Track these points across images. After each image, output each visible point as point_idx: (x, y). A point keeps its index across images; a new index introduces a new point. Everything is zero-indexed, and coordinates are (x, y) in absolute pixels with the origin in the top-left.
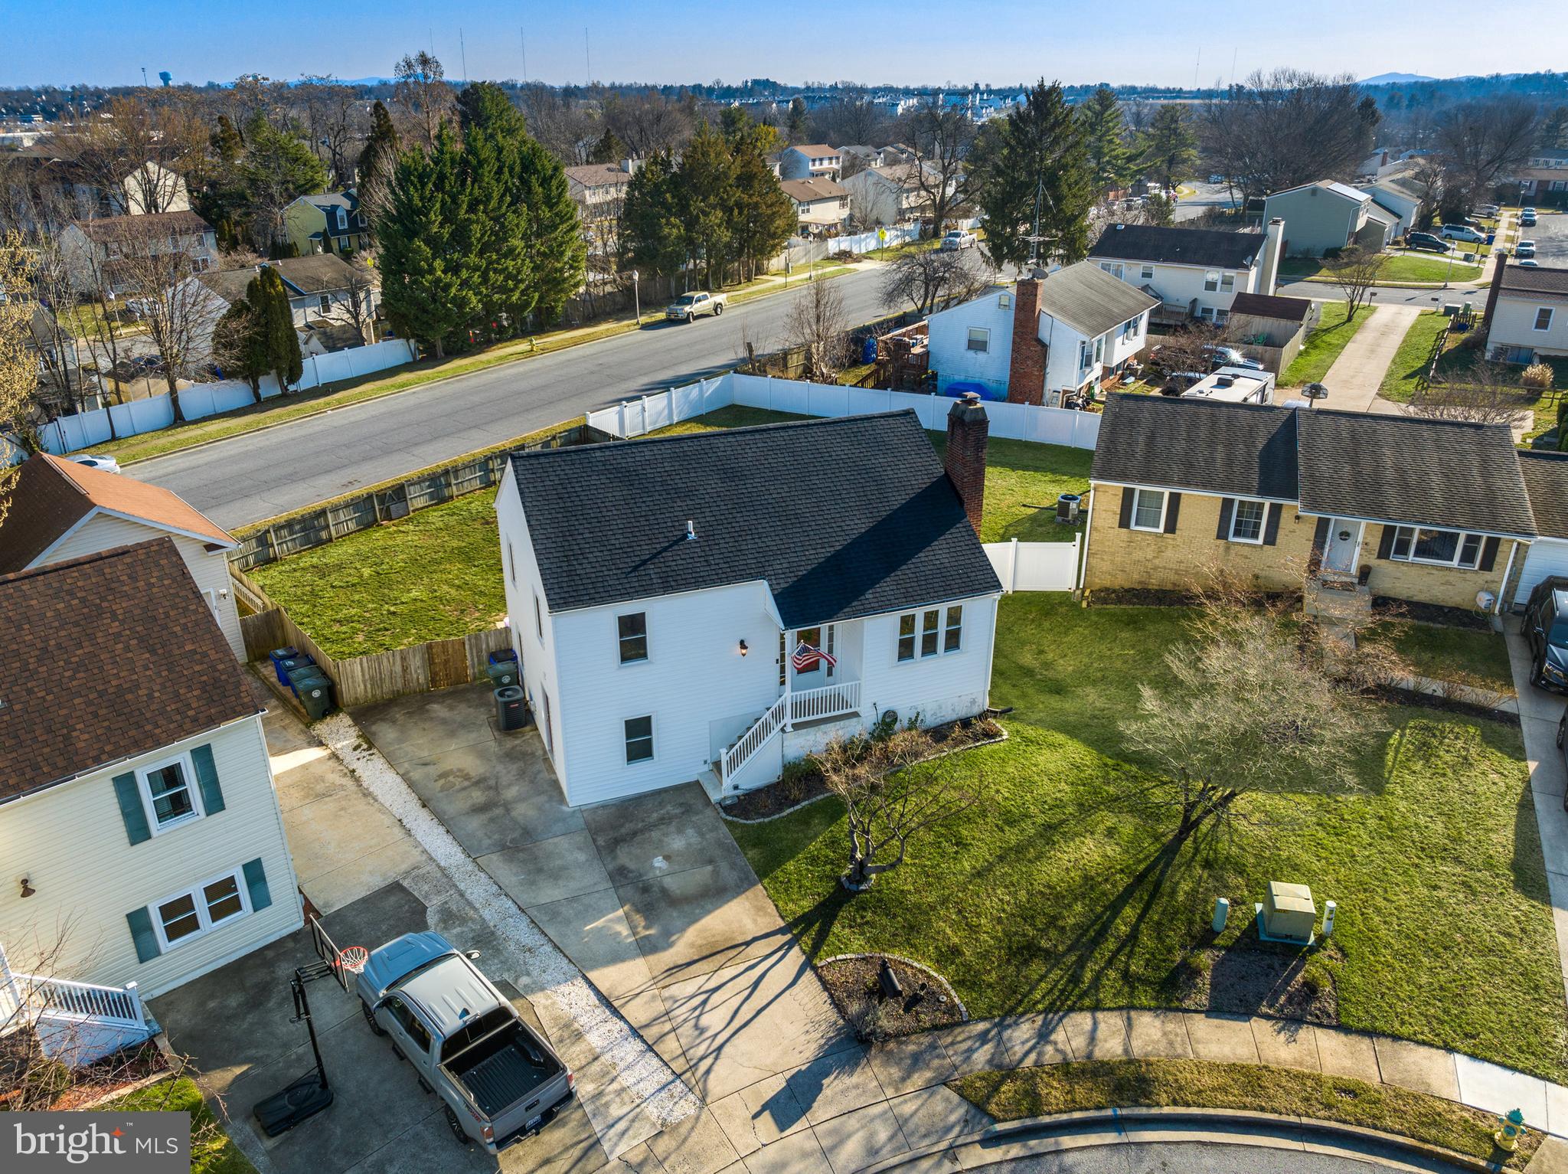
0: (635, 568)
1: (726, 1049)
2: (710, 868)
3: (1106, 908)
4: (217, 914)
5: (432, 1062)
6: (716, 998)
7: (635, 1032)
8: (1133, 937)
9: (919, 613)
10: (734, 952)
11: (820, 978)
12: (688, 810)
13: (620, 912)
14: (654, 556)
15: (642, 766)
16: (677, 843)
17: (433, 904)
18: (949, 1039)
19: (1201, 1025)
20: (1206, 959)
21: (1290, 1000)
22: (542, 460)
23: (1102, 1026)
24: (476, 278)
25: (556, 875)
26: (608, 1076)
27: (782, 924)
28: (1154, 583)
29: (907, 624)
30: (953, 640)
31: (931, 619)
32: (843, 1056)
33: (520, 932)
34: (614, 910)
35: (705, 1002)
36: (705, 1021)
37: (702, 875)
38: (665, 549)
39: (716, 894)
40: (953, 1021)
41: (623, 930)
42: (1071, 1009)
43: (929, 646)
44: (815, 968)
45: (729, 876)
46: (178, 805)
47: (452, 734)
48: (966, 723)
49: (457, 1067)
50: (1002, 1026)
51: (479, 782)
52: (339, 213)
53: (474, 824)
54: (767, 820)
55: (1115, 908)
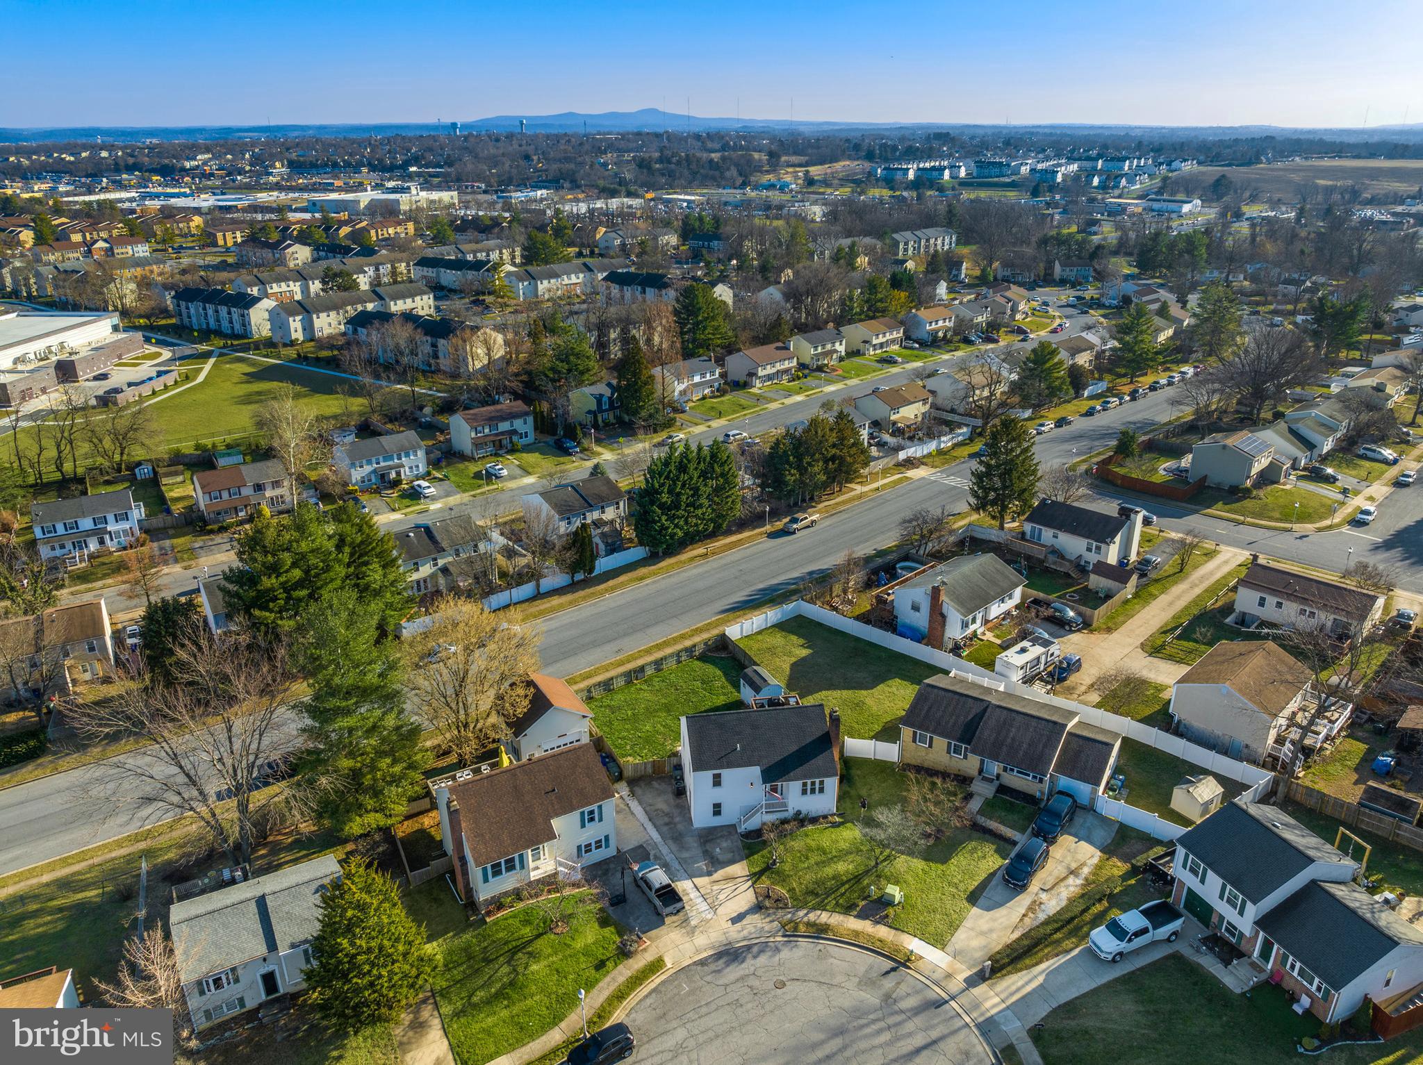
0: (720, 760)
1: (725, 903)
2: (731, 852)
4: (597, 848)
5: (652, 895)
6: (724, 891)
7: (702, 895)
8: (844, 893)
9: (809, 782)
10: (732, 879)
11: (754, 890)
12: (730, 833)
13: (704, 862)
14: (726, 756)
15: (717, 818)
16: (724, 844)
17: (652, 853)
18: (781, 911)
19: (851, 919)
20: (862, 903)
21: (880, 917)
23: (823, 914)
24: (682, 523)
25: (687, 849)
26: (694, 904)
27: (748, 873)
28: (926, 765)
29: (805, 785)
30: (821, 790)
31: (813, 784)
32: (754, 910)
33: (675, 865)
34: (702, 861)
36: (721, 895)
37: (730, 856)
38: (730, 754)
39: (732, 862)
40: (786, 906)
41: (704, 867)
42: (817, 909)
43: (813, 791)
44: (754, 887)
45: (737, 857)
46: (592, 819)
47: (659, 795)
48: (825, 817)
49: (658, 897)
50: (797, 910)
51: (667, 815)
52: (604, 399)
53: (665, 829)
54: (751, 840)
55: (843, 884)
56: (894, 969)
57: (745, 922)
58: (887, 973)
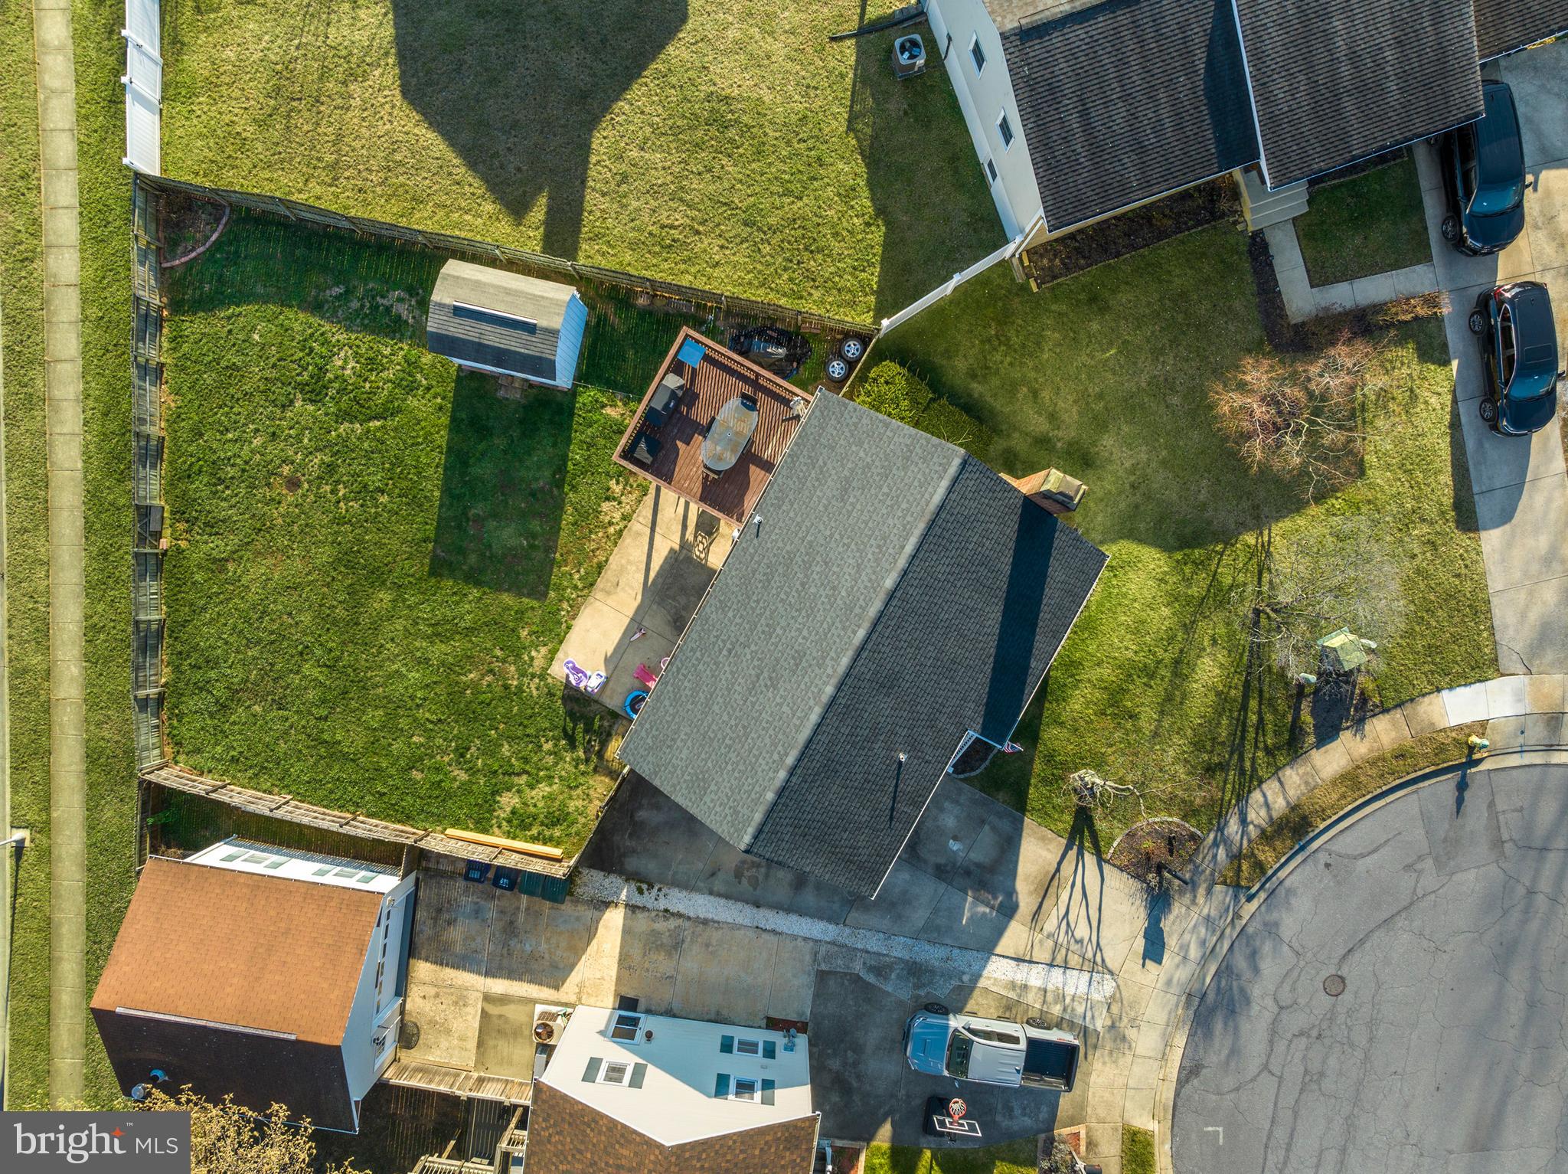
0: (891, 818)
1: (1101, 943)
2: (987, 827)
3: (1240, 711)
6: (1072, 917)
7: (1051, 965)
8: (1261, 720)
10: (1055, 882)
11: (1114, 865)
13: (970, 899)
14: (894, 798)
17: (859, 970)
18: (1201, 856)
19: (1318, 757)
21: (1356, 710)
22: (766, 829)
23: (1269, 794)
26: (1060, 997)
27: (1064, 841)
32: (1160, 904)
34: (965, 900)
35: (1068, 924)
36: (1078, 935)
37: (985, 834)
38: (896, 786)
40: (1198, 845)
41: (982, 909)
42: (1249, 792)
44: (1108, 862)
50: (1221, 829)
53: (809, 898)
54: (987, 762)
55: (1244, 707)
56: (1462, 786)
57: (1172, 942)
58: (1460, 801)
